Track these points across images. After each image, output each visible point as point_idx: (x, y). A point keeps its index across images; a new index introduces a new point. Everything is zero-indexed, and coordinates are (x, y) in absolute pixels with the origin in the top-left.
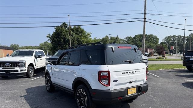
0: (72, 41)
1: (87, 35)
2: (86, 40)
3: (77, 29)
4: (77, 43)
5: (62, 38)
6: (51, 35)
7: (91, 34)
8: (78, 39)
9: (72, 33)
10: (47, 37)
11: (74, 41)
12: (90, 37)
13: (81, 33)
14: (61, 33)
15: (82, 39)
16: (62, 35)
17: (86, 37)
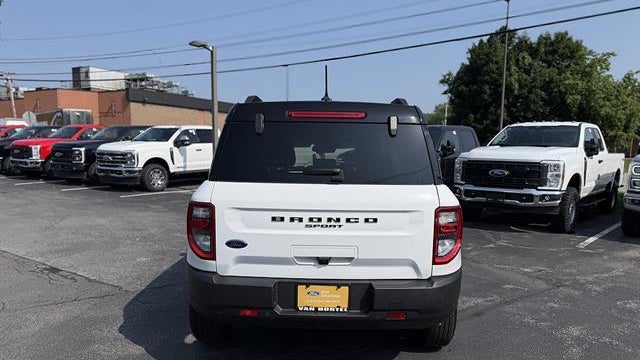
0: (525, 91)
1: (591, 66)
2: (581, 85)
3: (552, 44)
4: (543, 100)
5: (487, 82)
6: (454, 74)
7: (611, 59)
8: (551, 81)
9: (528, 60)
10: (442, 82)
11: (530, 92)
12: (607, 73)
13: (568, 57)
14: (487, 64)
15: (567, 82)
16: (488, 73)
17: (586, 74)
